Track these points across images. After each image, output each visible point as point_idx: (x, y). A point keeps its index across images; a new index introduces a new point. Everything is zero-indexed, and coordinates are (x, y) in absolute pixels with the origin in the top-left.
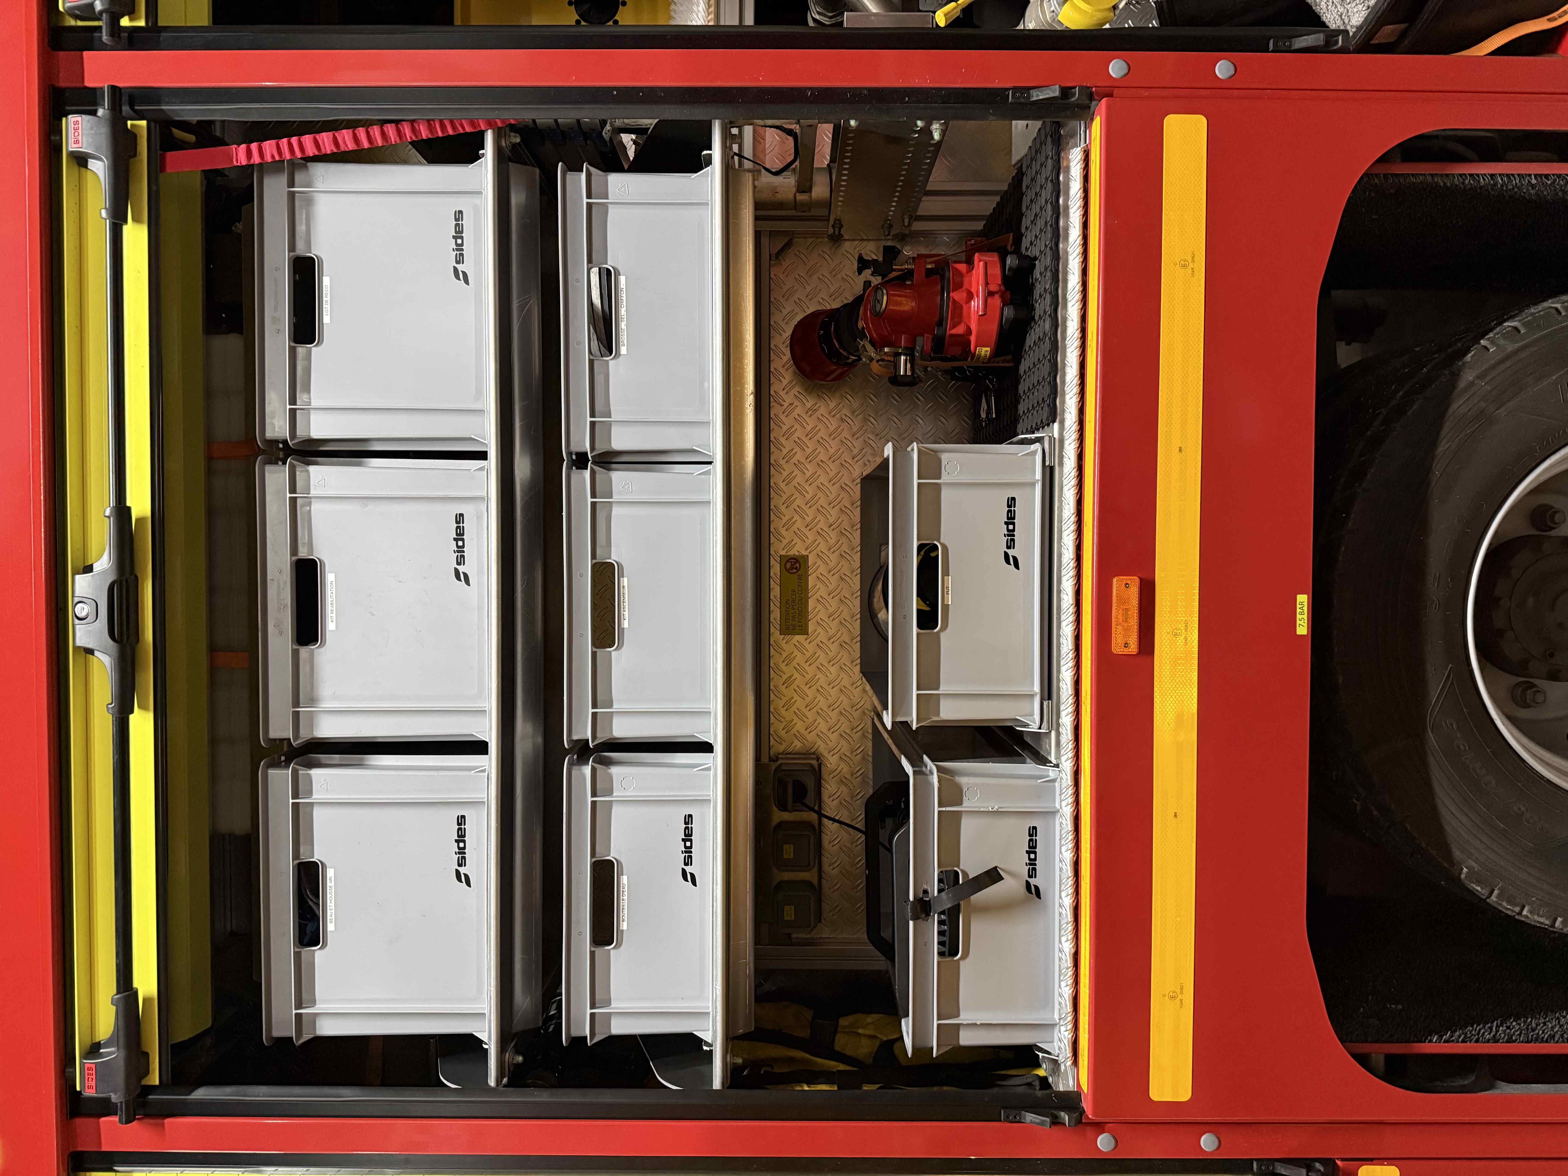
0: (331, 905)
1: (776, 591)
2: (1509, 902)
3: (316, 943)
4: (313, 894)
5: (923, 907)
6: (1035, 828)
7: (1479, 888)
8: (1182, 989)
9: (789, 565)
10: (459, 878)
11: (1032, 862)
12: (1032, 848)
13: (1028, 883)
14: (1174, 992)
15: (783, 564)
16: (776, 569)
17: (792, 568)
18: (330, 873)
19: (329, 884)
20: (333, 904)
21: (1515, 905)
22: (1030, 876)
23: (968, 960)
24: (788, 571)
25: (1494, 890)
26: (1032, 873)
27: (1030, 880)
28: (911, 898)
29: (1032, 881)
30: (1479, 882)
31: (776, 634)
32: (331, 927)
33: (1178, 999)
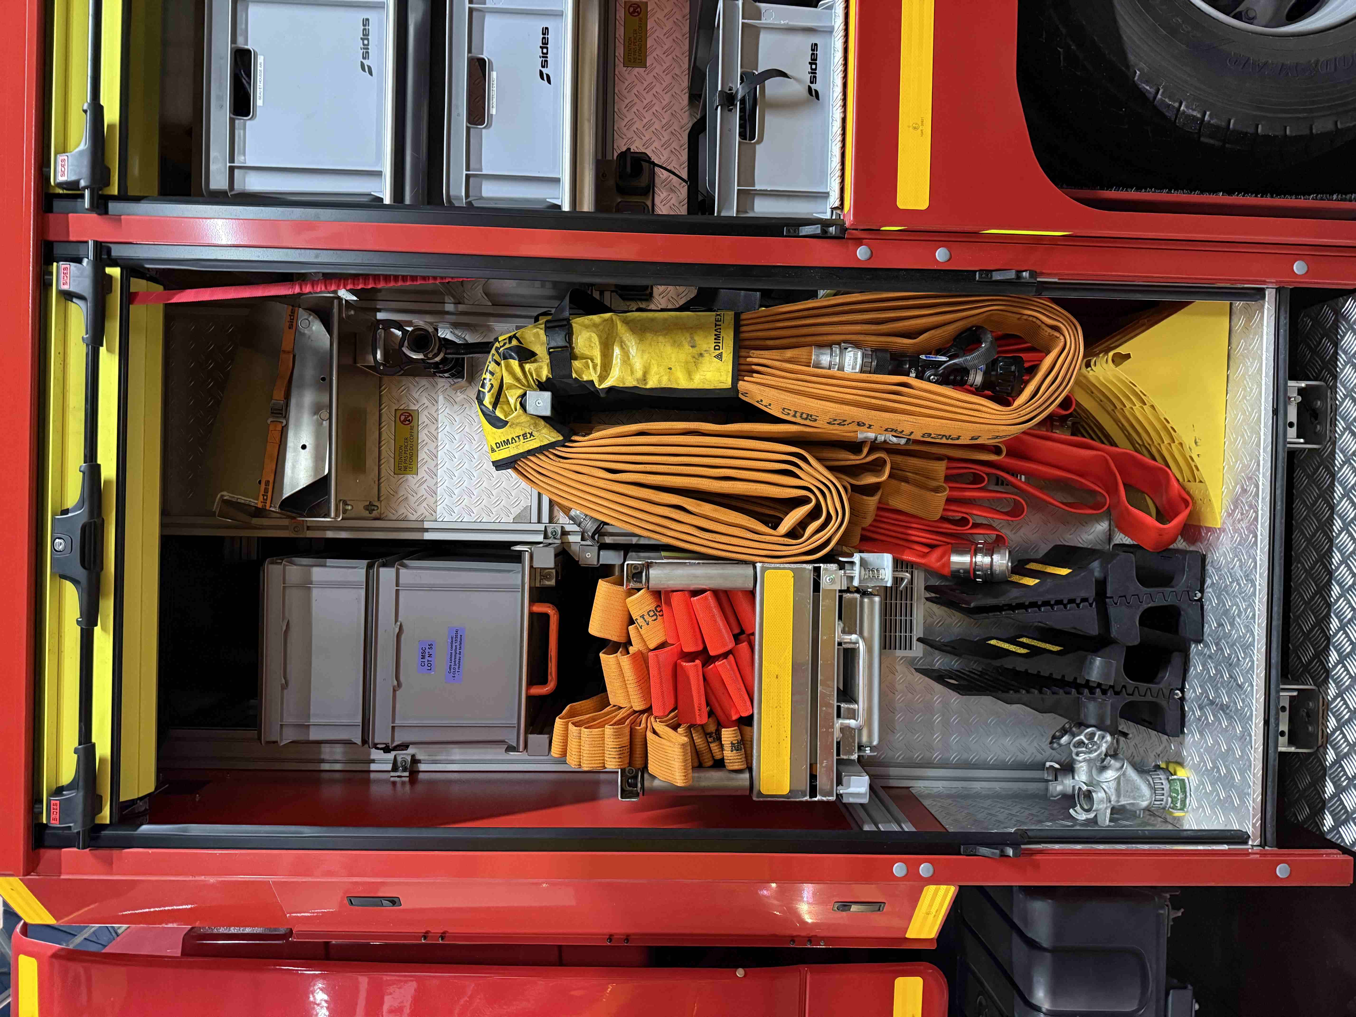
0: (260, 85)
1: (620, 32)
2: (1170, 99)
3: (247, 114)
4: (246, 74)
5: (729, 99)
6: (816, 45)
7: (1148, 88)
8: (922, 122)
9: (631, 9)
10: (363, 68)
11: (813, 71)
12: (814, 61)
13: (810, 88)
14: (916, 124)
15: (627, 7)
16: (621, 14)
17: (634, 11)
18: (260, 59)
19: (259, 68)
20: (262, 85)
21: (1175, 101)
22: (812, 82)
23: (762, 145)
24: (631, 14)
25: (1159, 90)
26: (813, 80)
27: (811, 85)
28: (719, 89)
29: (813, 86)
30: (1147, 82)
31: (620, 68)
32: (259, 103)
33: (919, 130)
